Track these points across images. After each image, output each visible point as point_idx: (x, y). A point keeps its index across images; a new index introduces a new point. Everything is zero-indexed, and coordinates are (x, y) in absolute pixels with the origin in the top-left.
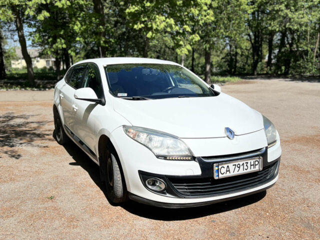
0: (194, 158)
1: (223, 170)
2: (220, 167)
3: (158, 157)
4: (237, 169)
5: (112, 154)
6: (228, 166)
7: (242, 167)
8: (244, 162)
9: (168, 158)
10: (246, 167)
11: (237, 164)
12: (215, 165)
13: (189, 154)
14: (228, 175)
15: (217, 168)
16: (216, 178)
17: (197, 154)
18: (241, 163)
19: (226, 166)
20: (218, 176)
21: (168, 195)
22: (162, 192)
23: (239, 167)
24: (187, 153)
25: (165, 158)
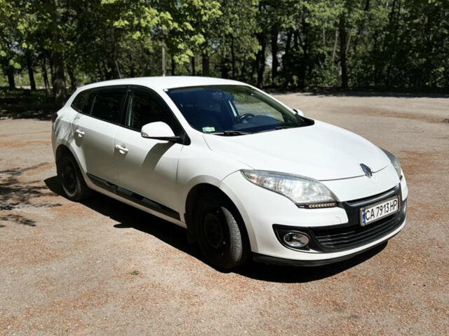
0: (338, 204)
1: (368, 215)
2: (366, 211)
3: (299, 206)
4: (380, 211)
5: (223, 208)
6: (372, 210)
7: (384, 209)
8: (386, 203)
9: (310, 206)
10: (387, 209)
11: (379, 206)
12: (361, 209)
13: (333, 200)
14: (373, 219)
15: (363, 213)
16: (363, 224)
17: (342, 199)
18: (383, 204)
19: (370, 210)
20: (364, 222)
21: (311, 251)
22: (305, 248)
23: (381, 210)
24: (330, 198)
25: (306, 206)
